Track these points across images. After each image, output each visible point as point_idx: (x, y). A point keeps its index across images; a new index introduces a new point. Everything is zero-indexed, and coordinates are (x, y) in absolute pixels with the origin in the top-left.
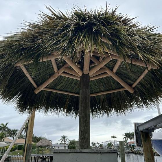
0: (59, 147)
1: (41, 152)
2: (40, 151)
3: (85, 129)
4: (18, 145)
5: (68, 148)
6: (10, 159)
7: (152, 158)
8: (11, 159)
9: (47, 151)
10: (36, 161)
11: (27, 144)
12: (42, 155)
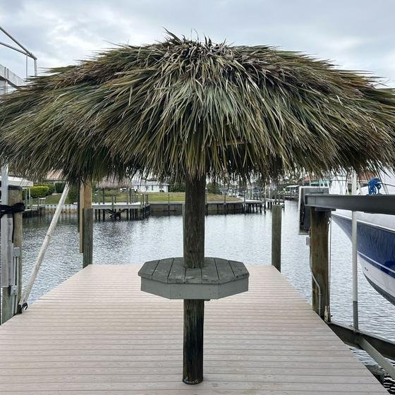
0: (147, 188)
1: (109, 198)
2: (106, 198)
3: (195, 235)
4: (57, 182)
5: (169, 189)
6: (43, 211)
7: (323, 256)
8: (46, 212)
9: (123, 197)
10: (99, 216)
11: (83, 210)
12: (113, 206)
